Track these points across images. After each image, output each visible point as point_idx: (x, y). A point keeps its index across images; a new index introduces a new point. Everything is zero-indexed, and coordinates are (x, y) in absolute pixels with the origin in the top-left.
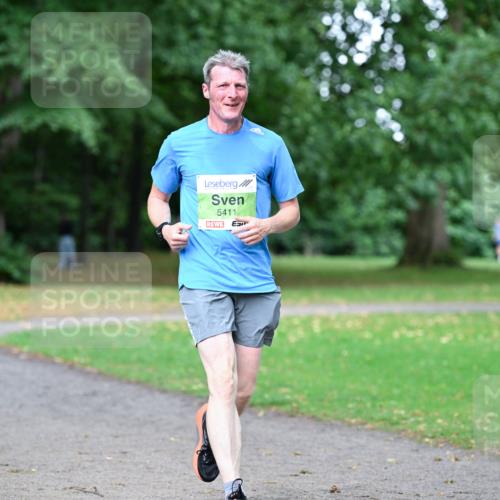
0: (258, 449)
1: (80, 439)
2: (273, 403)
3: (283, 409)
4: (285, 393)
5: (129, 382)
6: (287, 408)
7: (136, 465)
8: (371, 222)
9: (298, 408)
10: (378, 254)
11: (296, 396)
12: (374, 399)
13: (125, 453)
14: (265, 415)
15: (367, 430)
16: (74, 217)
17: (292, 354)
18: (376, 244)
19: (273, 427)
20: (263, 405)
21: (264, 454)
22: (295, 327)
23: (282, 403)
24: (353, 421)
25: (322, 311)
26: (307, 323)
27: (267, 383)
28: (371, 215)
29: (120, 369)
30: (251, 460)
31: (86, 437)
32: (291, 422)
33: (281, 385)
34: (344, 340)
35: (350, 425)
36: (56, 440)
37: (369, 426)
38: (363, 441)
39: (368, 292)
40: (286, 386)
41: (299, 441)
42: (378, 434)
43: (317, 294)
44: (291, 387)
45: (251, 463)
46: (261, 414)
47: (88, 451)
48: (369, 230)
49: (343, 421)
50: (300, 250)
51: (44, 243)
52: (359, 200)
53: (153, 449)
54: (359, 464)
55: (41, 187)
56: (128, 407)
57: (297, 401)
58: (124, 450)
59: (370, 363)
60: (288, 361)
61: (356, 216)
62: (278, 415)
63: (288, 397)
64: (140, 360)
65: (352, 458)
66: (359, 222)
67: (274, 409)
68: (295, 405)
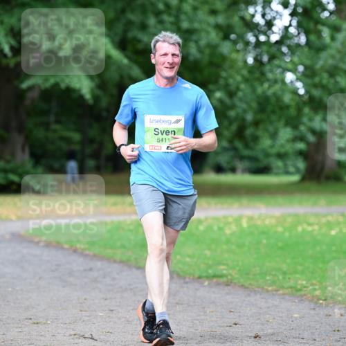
0: (204, 308)
1: (81, 301)
2: (215, 276)
3: (222, 280)
4: (223, 269)
5: (115, 262)
6: (224, 279)
7: (120, 319)
8: (283, 150)
9: (232, 280)
10: (287, 173)
11: (230, 271)
12: (284, 273)
13: (112, 310)
14: (209, 284)
15: (279, 295)
16: (77, 147)
17: (228, 242)
18: (286, 165)
19: (214, 292)
20: (208, 277)
21: (208, 312)
22: (230, 223)
23: (221, 276)
24: (270, 288)
25: (248, 212)
26: (238, 221)
27: (210, 263)
28: (282, 146)
29: (109, 252)
30: (199, 315)
31: (85, 299)
32: (227, 289)
33: (220, 263)
34: (264, 233)
35: (268, 291)
36: (64, 302)
37: (281, 292)
38: (276, 303)
39: (280, 199)
40: (224, 264)
41: (232, 302)
42: (287, 297)
43: (245, 201)
44: (227, 265)
45: (199, 318)
46: (206, 283)
47: (87, 309)
48: (281, 156)
49: (263, 288)
50: (233, 170)
51: (57, 165)
52: (274, 136)
53: (131, 308)
54: (274, 319)
55: (55, 127)
56: (114, 279)
57: (231, 275)
58: (112, 309)
59: (281, 248)
60: (224, 247)
61: (272, 146)
62: (218, 284)
63: (225, 272)
64: (123, 246)
65: (269, 314)
66: (274, 151)
67: (215, 280)
68: (229, 277)
